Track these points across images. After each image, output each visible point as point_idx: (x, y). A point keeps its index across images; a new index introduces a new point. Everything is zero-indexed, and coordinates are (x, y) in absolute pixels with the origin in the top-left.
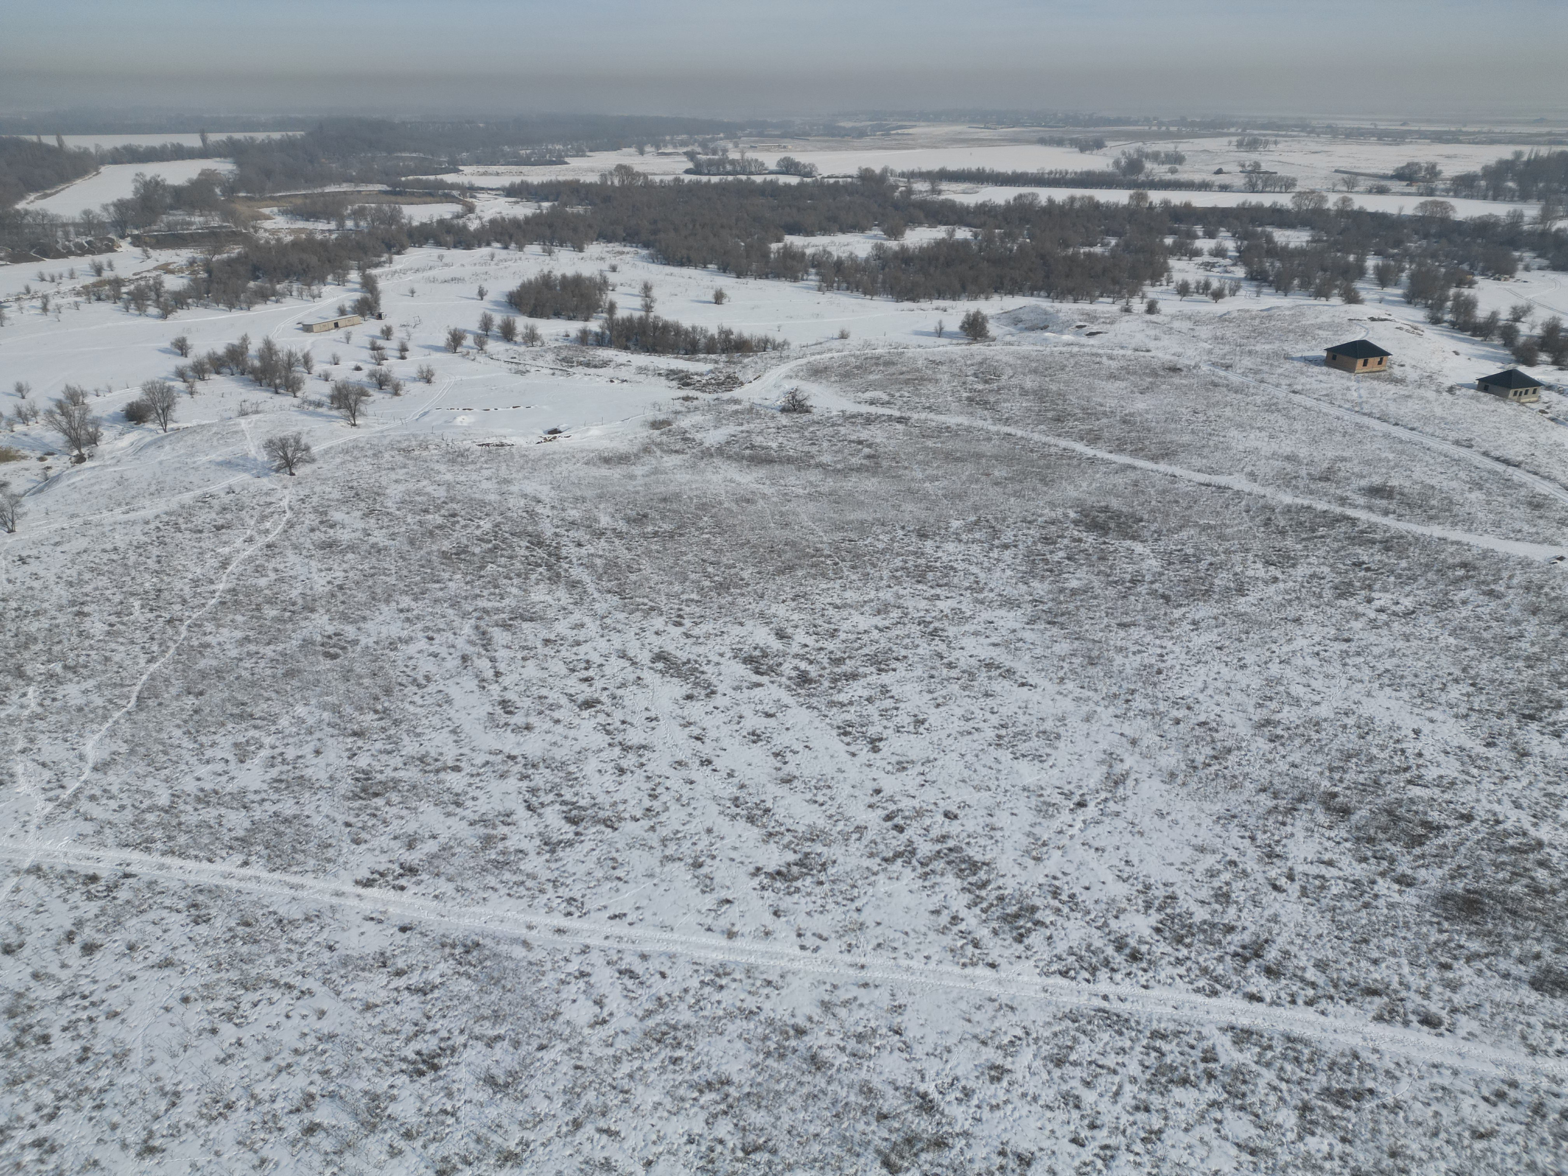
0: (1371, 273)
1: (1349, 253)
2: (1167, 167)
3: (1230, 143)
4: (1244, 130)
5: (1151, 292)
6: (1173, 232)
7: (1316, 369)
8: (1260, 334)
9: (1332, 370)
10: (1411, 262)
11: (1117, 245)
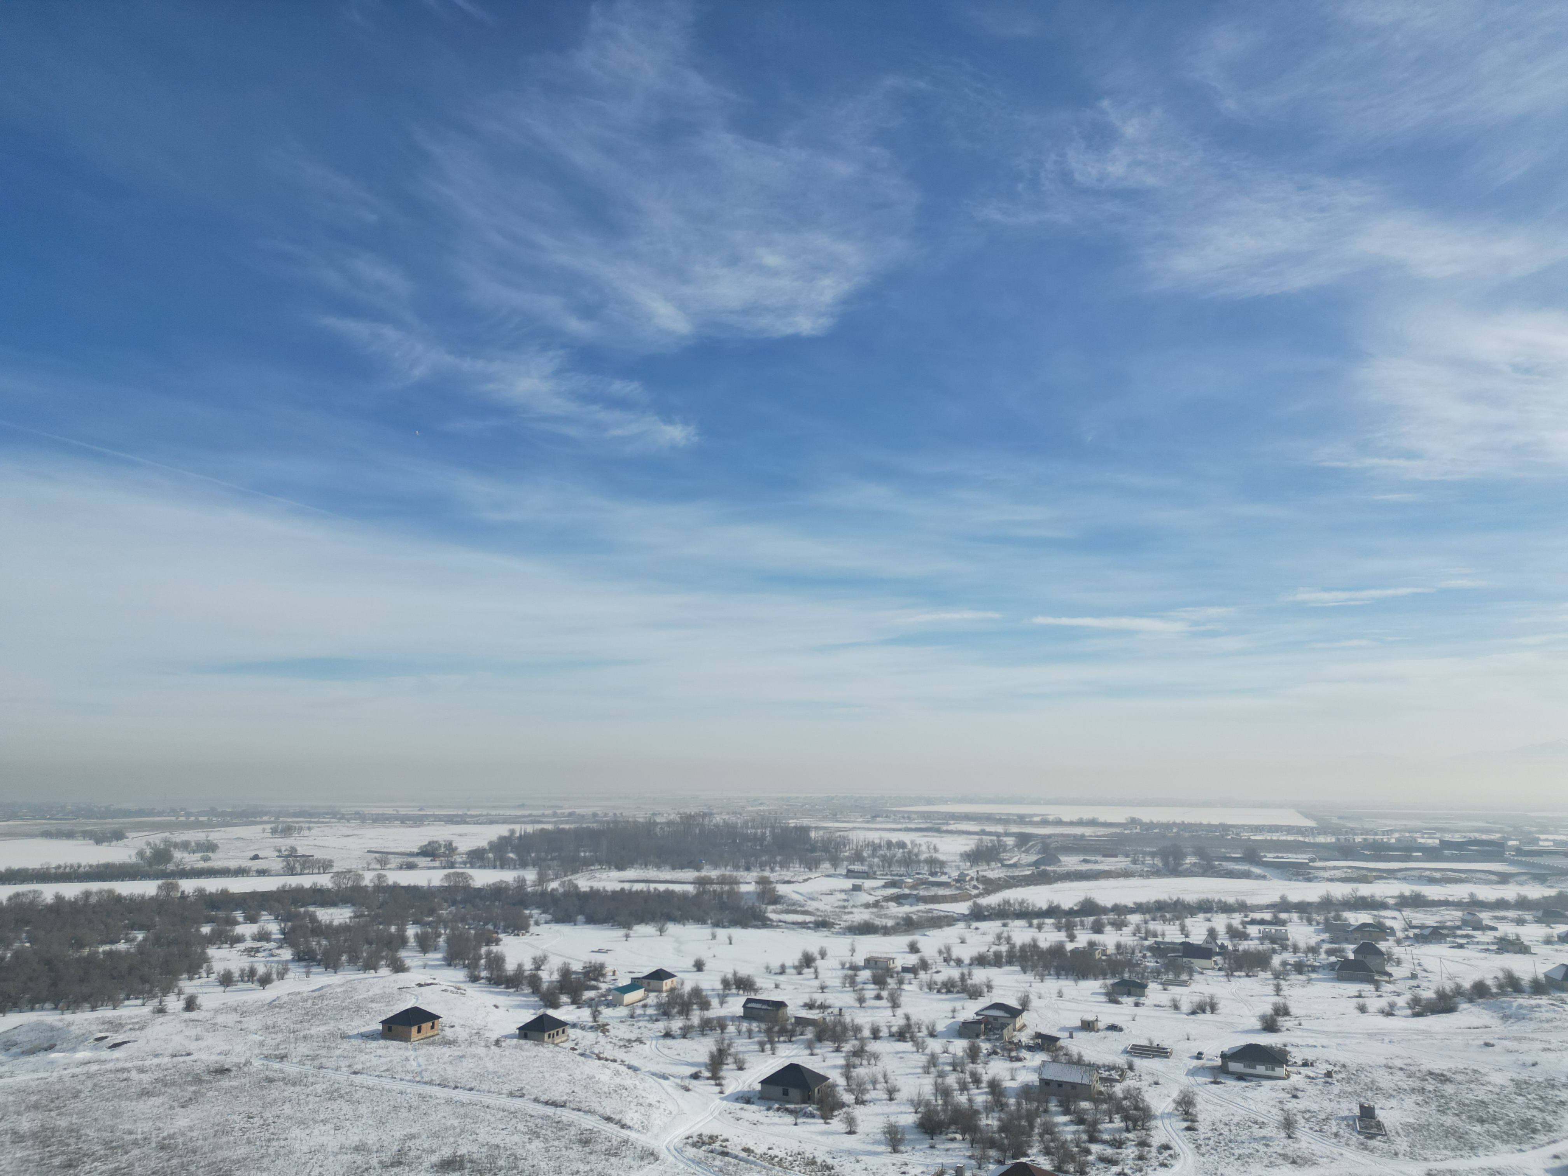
0: (412, 942)
1: (390, 924)
2: (198, 855)
3: (264, 830)
4: (277, 818)
5: (188, 986)
6: (209, 920)
7: (374, 1044)
8: (314, 1015)
9: (389, 1043)
10: (445, 928)
11: (145, 940)
